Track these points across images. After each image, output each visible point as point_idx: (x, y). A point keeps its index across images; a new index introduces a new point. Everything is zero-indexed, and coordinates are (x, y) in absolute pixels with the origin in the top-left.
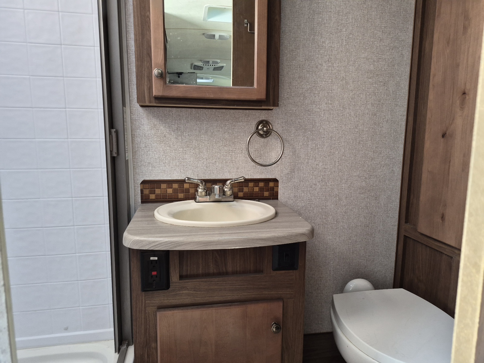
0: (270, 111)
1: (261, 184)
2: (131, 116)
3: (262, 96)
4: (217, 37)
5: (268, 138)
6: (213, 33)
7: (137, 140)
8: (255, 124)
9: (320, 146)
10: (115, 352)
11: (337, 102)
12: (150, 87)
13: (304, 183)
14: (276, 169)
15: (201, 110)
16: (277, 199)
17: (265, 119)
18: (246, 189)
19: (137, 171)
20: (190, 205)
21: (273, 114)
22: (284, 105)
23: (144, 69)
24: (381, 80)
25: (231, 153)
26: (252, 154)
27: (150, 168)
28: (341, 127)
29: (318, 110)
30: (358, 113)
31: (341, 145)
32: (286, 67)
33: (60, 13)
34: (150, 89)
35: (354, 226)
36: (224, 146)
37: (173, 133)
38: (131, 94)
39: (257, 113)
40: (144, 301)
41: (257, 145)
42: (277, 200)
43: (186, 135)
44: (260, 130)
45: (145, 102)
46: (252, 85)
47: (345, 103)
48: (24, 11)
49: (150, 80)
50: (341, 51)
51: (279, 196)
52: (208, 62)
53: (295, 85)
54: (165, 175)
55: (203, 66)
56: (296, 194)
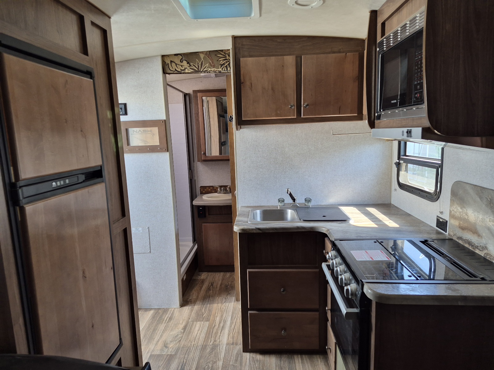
2: (196, 165)
7: (198, 173)
19: (199, 183)
23: (199, 151)
27: (203, 182)
37: (210, 170)
38: (196, 158)
40: (199, 221)
45: (200, 161)
49: (201, 156)
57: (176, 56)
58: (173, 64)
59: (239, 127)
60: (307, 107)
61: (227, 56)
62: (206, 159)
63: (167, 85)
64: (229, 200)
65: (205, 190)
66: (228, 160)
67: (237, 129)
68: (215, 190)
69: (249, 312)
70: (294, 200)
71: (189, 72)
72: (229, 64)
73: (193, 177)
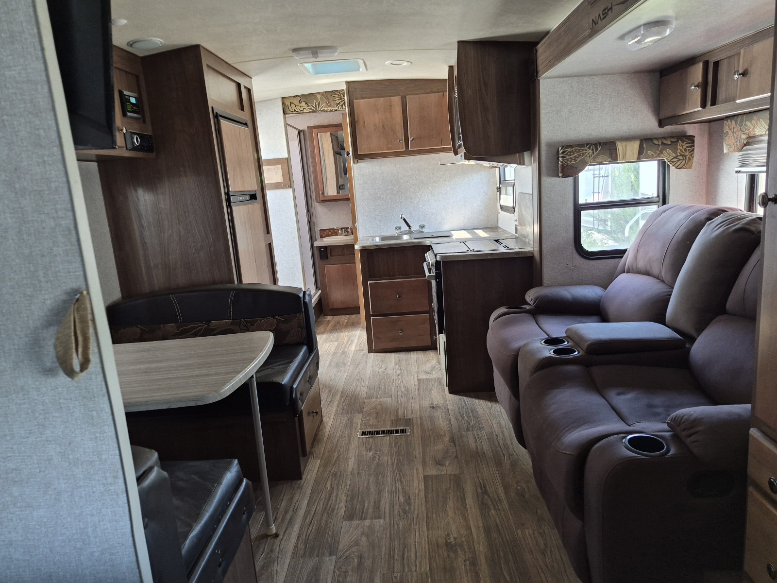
2: (314, 206)
19: (318, 226)
23: (317, 191)
27: (322, 225)
45: (318, 202)
49: (319, 195)
54: (328, 227)
57: (295, 98)
58: (293, 105)
59: (356, 161)
60: (414, 141)
61: (342, 95)
62: (325, 199)
63: (287, 125)
64: (351, 239)
65: (325, 233)
66: (348, 199)
67: (354, 163)
68: (336, 232)
69: (372, 318)
70: (409, 226)
71: (308, 111)
72: (344, 103)
73: (312, 219)
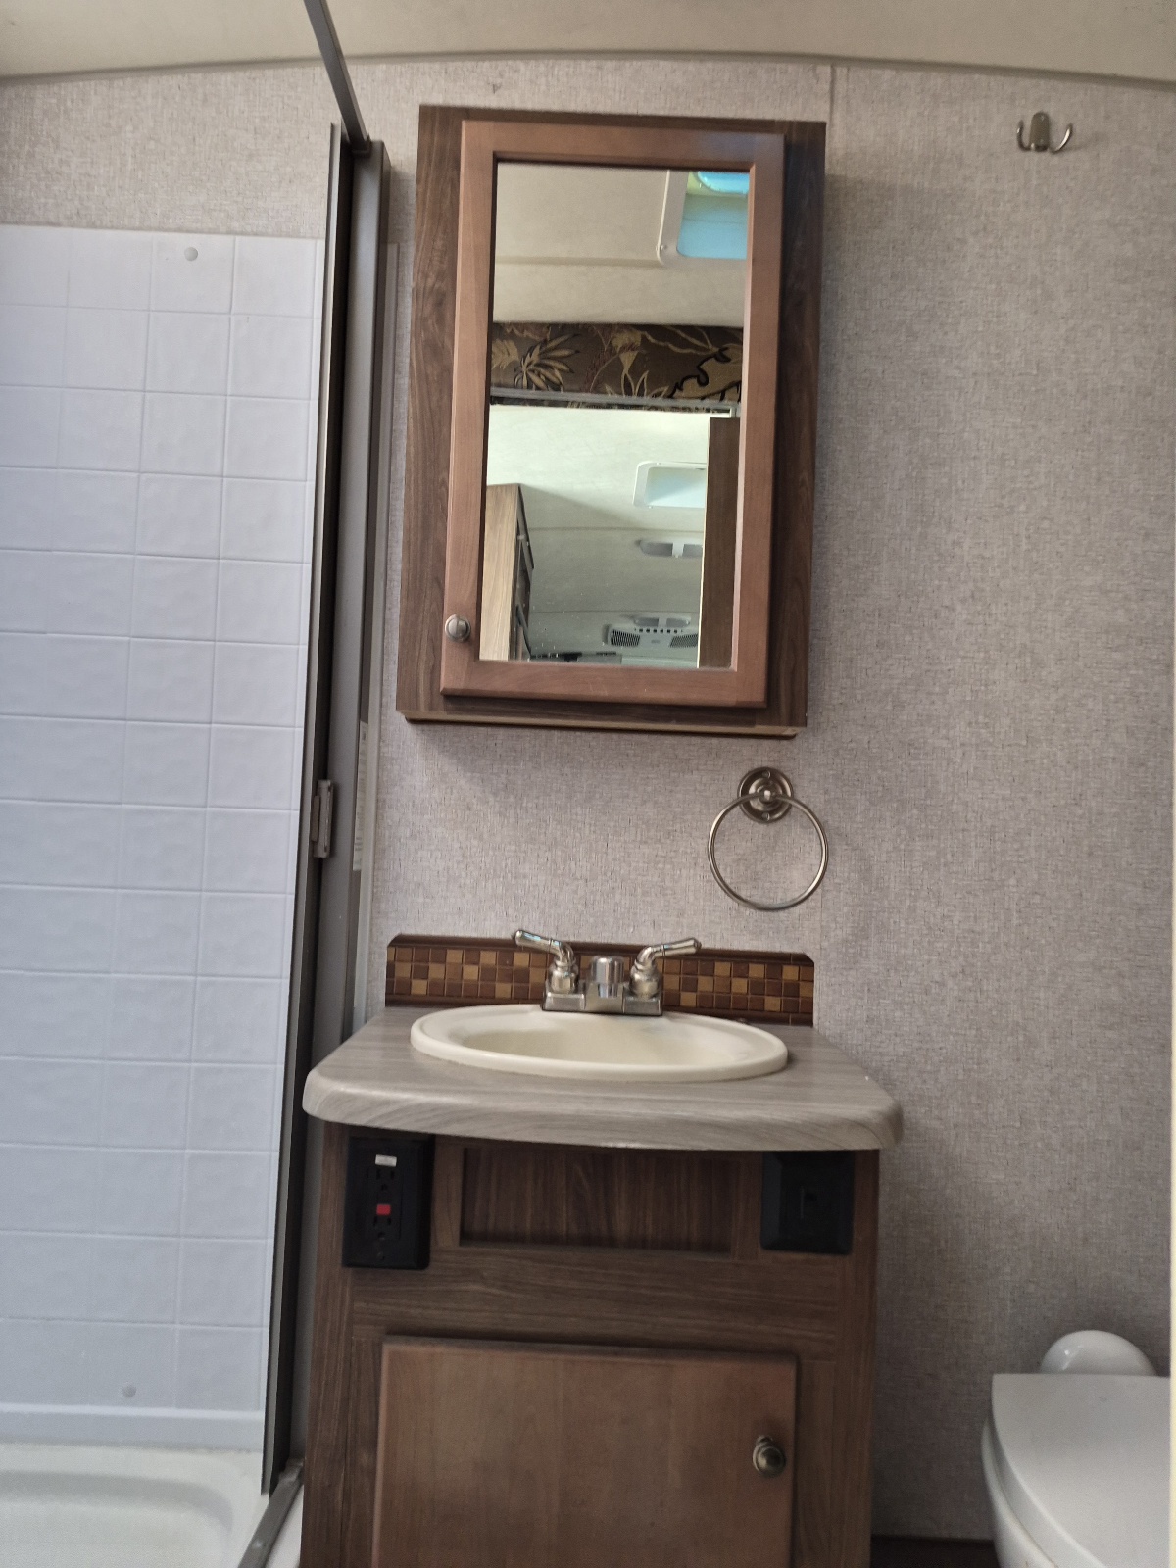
0: (785, 742)
1: (757, 971)
2: (379, 747)
3: (756, 694)
4: (678, 549)
5: (779, 824)
6: (668, 540)
7: (392, 815)
8: (739, 778)
9: (955, 858)
10: (263, 1490)
11: (1007, 722)
12: (433, 666)
13: (903, 976)
14: (806, 923)
15: (578, 733)
16: (809, 1022)
17: (770, 765)
18: (705, 984)
19: (383, 905)
20: (528, 1018)
21: (795, 750)
22: (831, 725)
23: (421, 619)
24: (1155, 657)
25: (660, 866)
26: (729, 870)
27: (421, 900)
28: (1023, 799)
29: (944, 743)
30: (1080, 758)
31: (1027, 857)
32: (837, 615)
33: (225, 479)
34: (434, 672)
35: (1085, 1140)
36: (641, 842)
37: (491, 799)
38: (385, 687)
39: (746, 747)
40: (347, 1303)
41: (744, 843)
42: (808, 1028)
43: (530, 805)
44: (754, 796)
45: (418, 708)
46: (727, 661)
47: (1035, 724)
48: (139, 477)
49: (436, 649)
50: (1015, 569)
51: (816, 1015)
52: (655, 622)
53: (864, 666)
54: (461, 924)
55: (637, 633)
56: (875, 1013)
68: (528, 976)
